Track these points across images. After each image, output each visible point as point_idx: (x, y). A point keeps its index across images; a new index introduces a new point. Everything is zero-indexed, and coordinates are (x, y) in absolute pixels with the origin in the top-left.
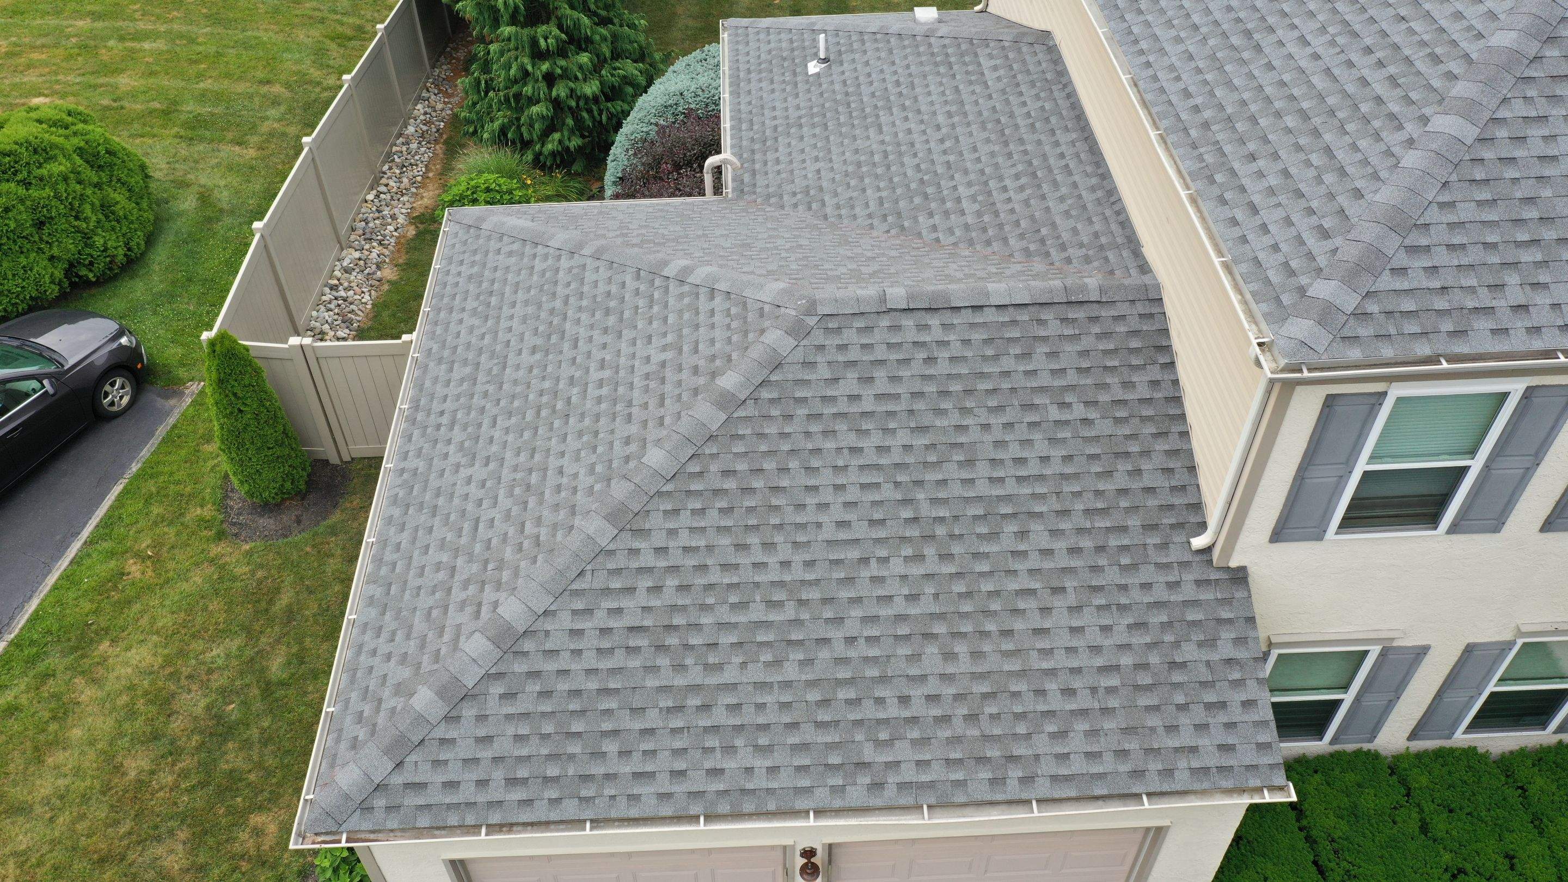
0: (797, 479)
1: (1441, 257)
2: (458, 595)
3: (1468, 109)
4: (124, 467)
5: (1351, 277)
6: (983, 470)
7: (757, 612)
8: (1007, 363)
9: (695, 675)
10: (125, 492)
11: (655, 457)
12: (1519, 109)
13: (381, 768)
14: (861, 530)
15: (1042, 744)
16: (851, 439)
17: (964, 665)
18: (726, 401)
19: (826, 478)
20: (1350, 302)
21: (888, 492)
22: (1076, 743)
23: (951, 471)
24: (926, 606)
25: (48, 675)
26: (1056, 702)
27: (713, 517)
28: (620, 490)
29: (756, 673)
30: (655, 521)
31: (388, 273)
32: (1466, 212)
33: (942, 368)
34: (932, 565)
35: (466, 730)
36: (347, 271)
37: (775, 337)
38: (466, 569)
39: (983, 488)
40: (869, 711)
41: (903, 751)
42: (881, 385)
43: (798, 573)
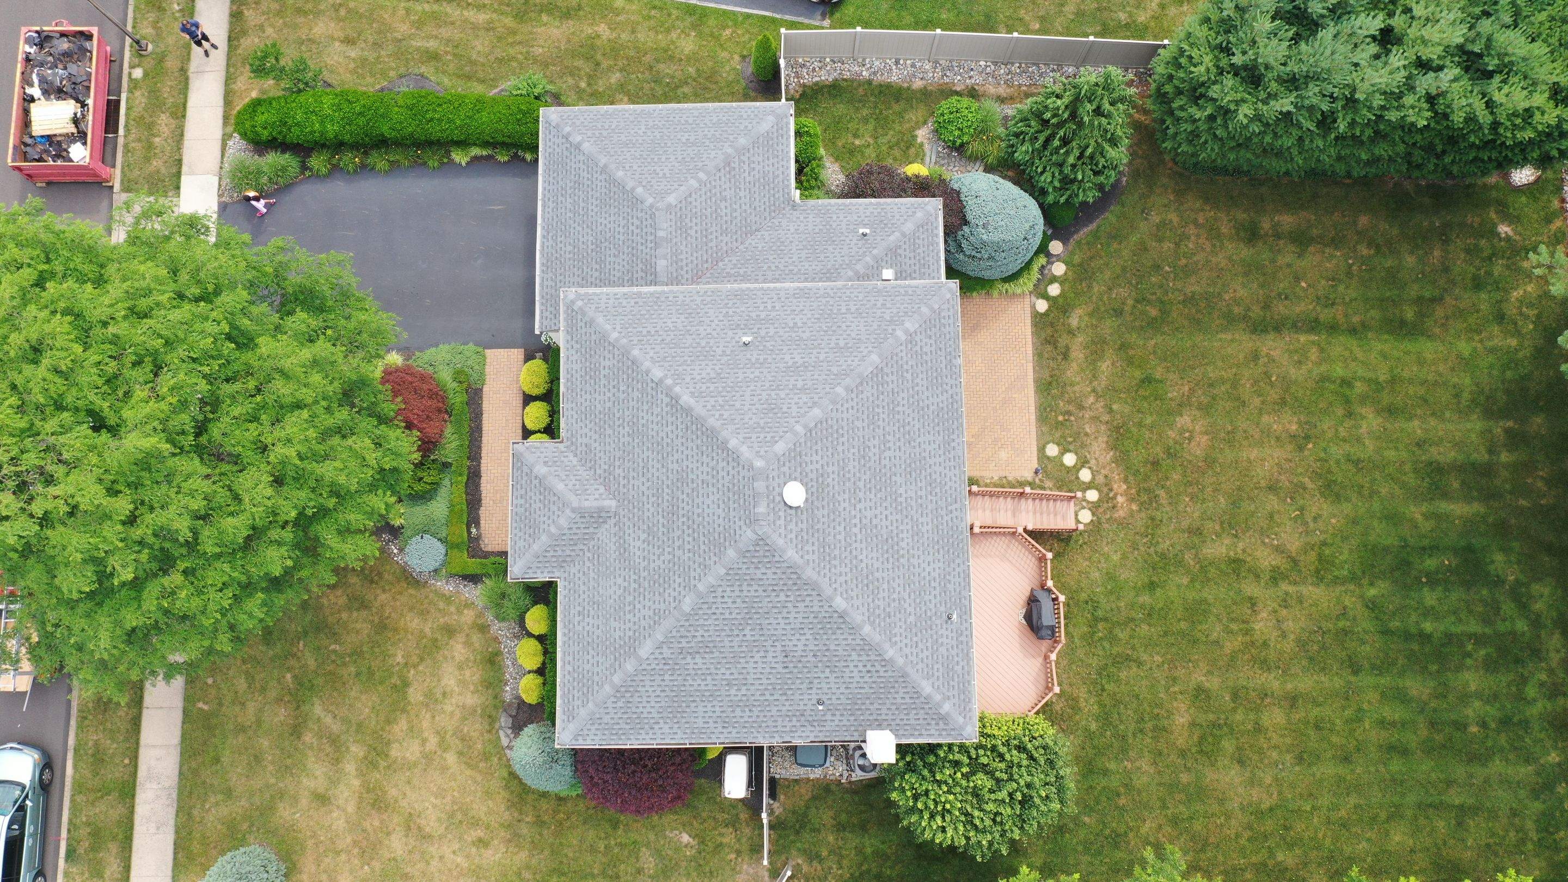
0: (613, 211)
1: (584, 330)
2: (597, 133)
3: (617, 340)
4: (780, 12)
5: (580, 308)
6: (613, 259)
7: (582, 204)
8: (640, 265)
9: (569, 192)
10: (765, 17)
11: (620, 174)
12: (617, 352)
13: (553, 124)
14: (600, 228)
15: (550, 275)
16: (622, 224)
17: (568, 256)
18: (633, 189)
19: (612, 218)
20: (575, 308)
21: (608, 235)
22: (550, 283)
23: (613, 251)
24: (581, 246)
25: (683, 20)
26: (559, 278)
27: (604, 190)
28: (613, 166)
29: (569, 206)
30: (604, 176)
31: (918, 84)
32: (594, 337)
33: (640, 247)
34: (591, 247)
35: (560, 140)
36: (913, 66)
37: (650, 200)
38: (605, 133)
39: (608, 259)
40: (559, 233)
41: (551, 242)
42: (636, 231)
43: (590, 213)
